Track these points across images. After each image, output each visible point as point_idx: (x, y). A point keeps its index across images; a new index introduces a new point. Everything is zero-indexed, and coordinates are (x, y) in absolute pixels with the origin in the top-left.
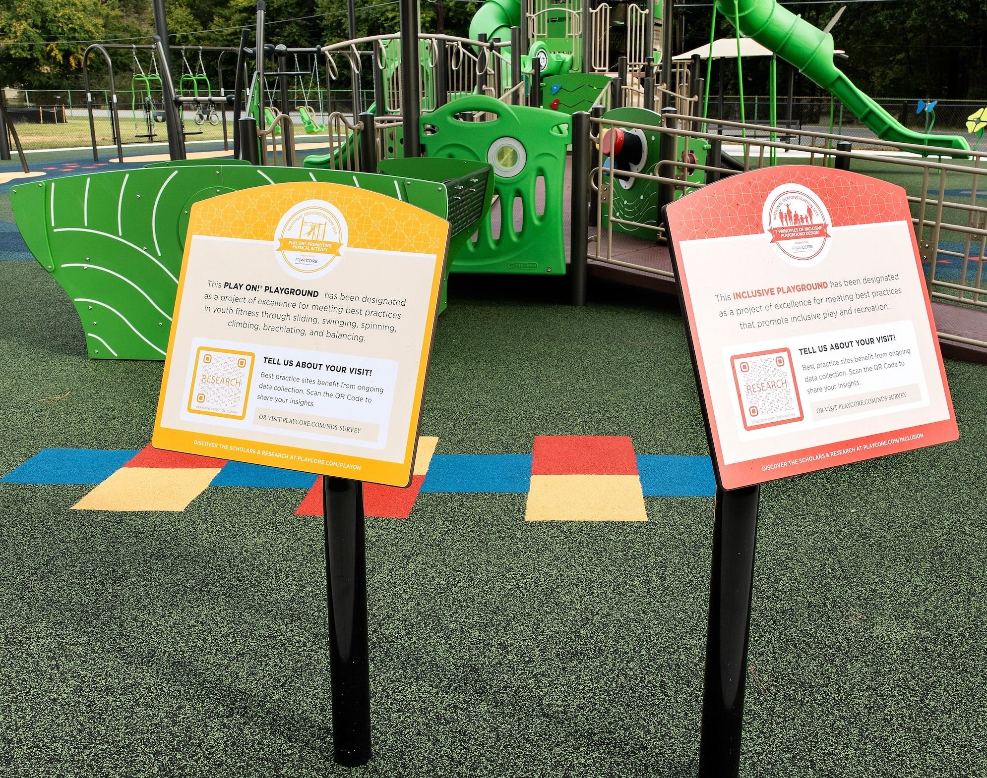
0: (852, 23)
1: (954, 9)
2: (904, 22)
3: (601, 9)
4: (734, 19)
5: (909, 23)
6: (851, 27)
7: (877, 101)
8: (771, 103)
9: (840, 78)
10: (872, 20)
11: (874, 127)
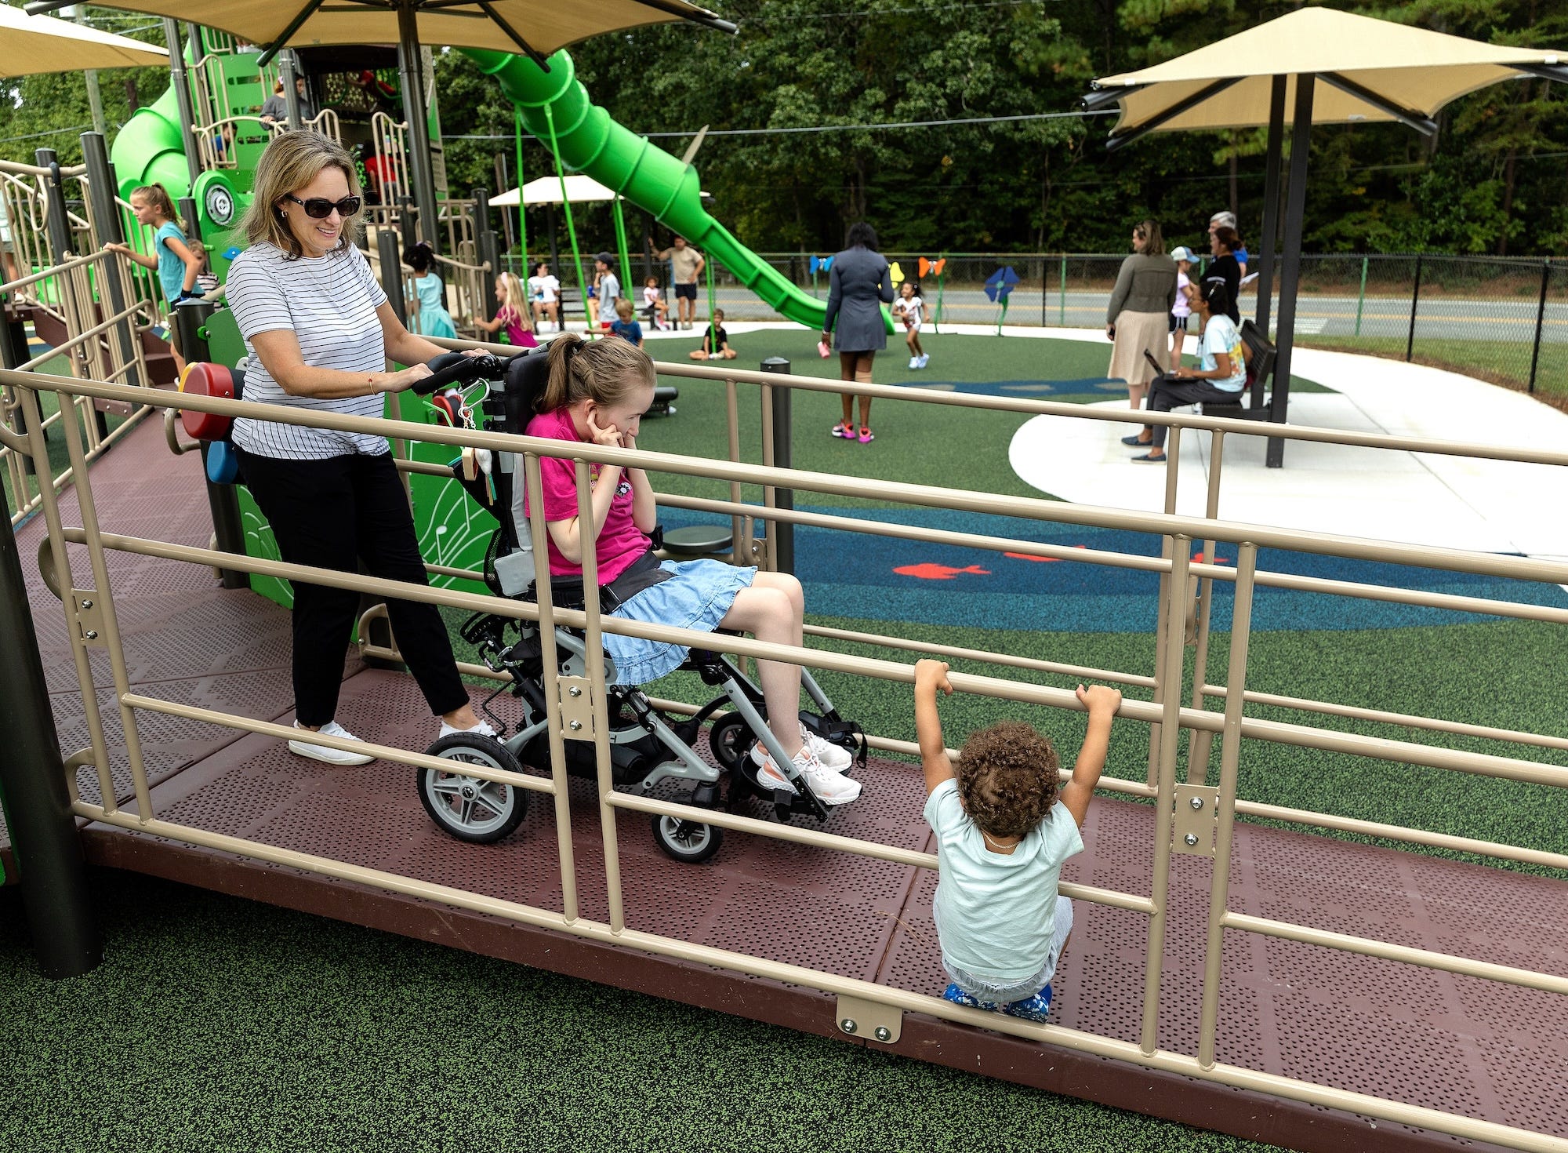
0: (708, 163)
1: (824, 145)
2: (769, 163)
3: (323, 119)
4: (549, 142)
5: (776, 163)
6: (710, 168)
7: (764, 258)
8: (621, 264)
9: (713, 227)
10: (732, 159)
11: (765, 294)
